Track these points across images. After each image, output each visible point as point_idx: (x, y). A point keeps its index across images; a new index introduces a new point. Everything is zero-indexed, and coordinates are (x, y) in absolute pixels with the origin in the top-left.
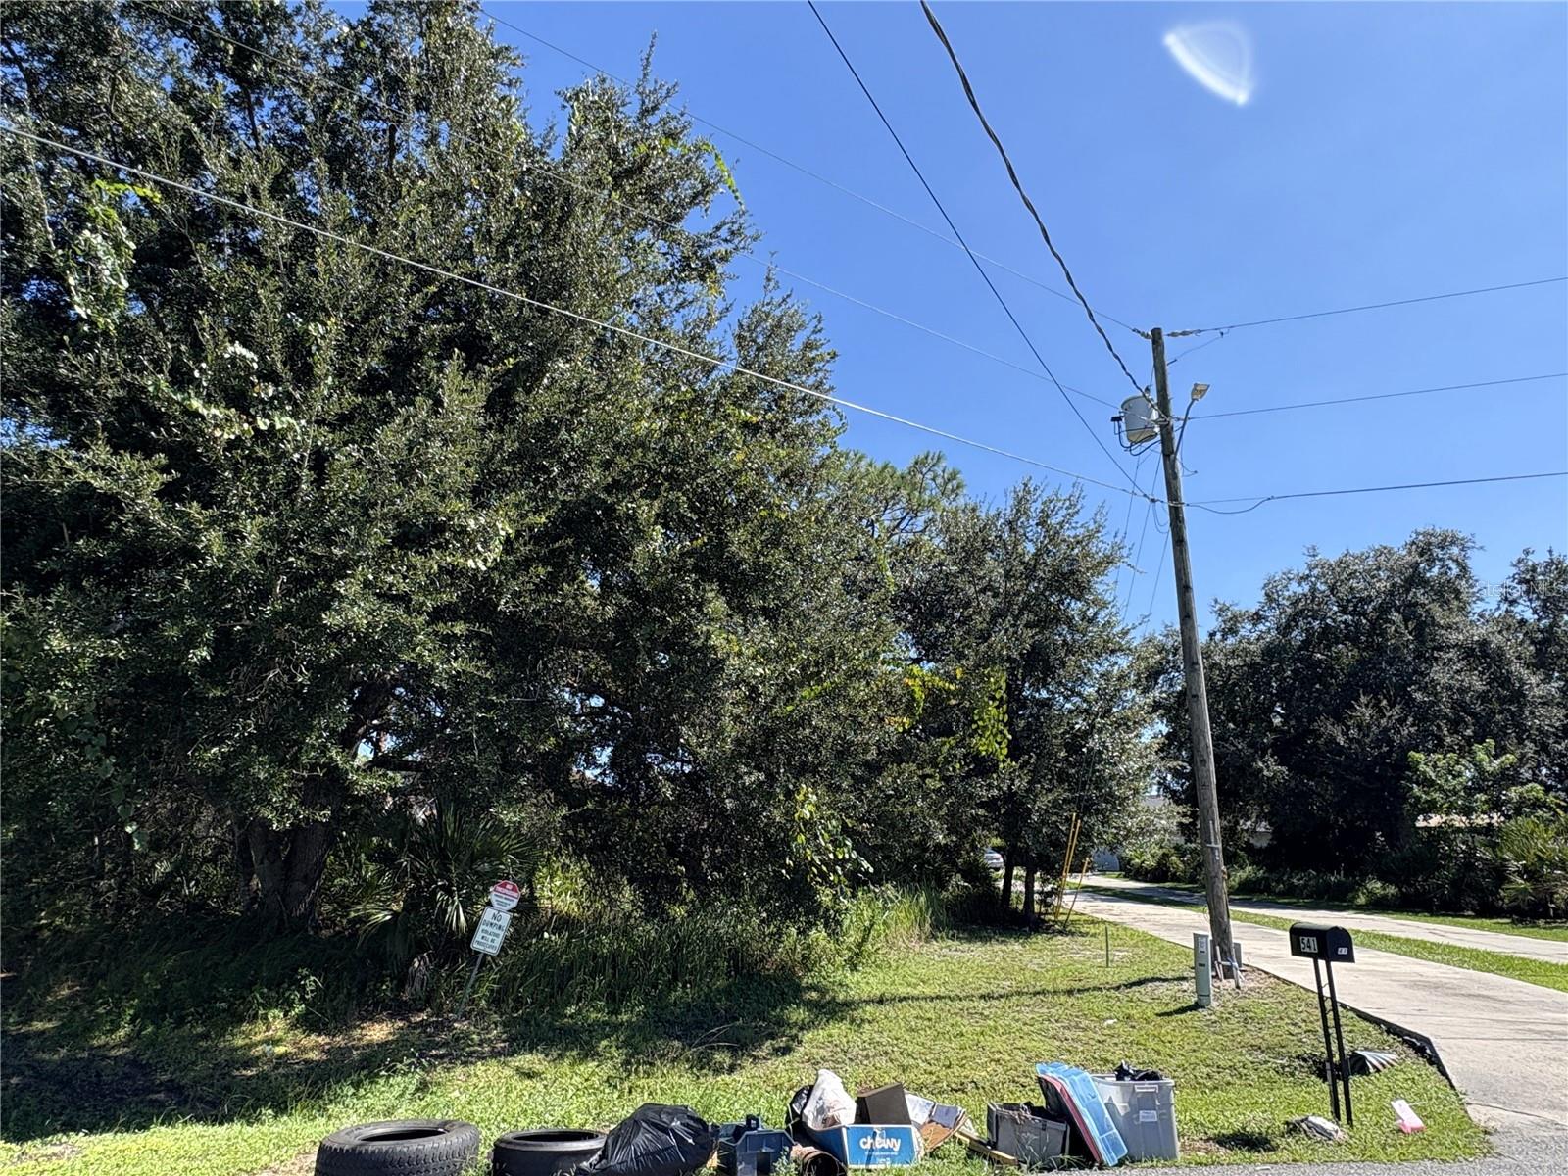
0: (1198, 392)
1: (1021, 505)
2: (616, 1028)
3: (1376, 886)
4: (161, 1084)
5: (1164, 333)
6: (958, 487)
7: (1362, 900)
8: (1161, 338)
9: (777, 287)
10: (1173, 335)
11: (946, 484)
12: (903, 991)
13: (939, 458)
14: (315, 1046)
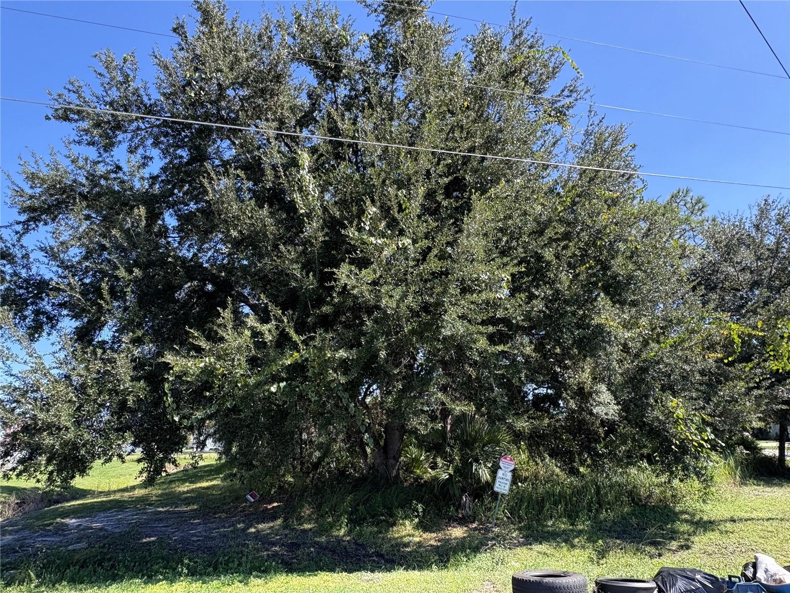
1: (763, 213)
2: (580, 532)
4: (373, 553)
6: (703, 207)
9: (596, 114)
11: (694, 206)
12: (746, 516)
13: (687, 191)
14: (431, 538)
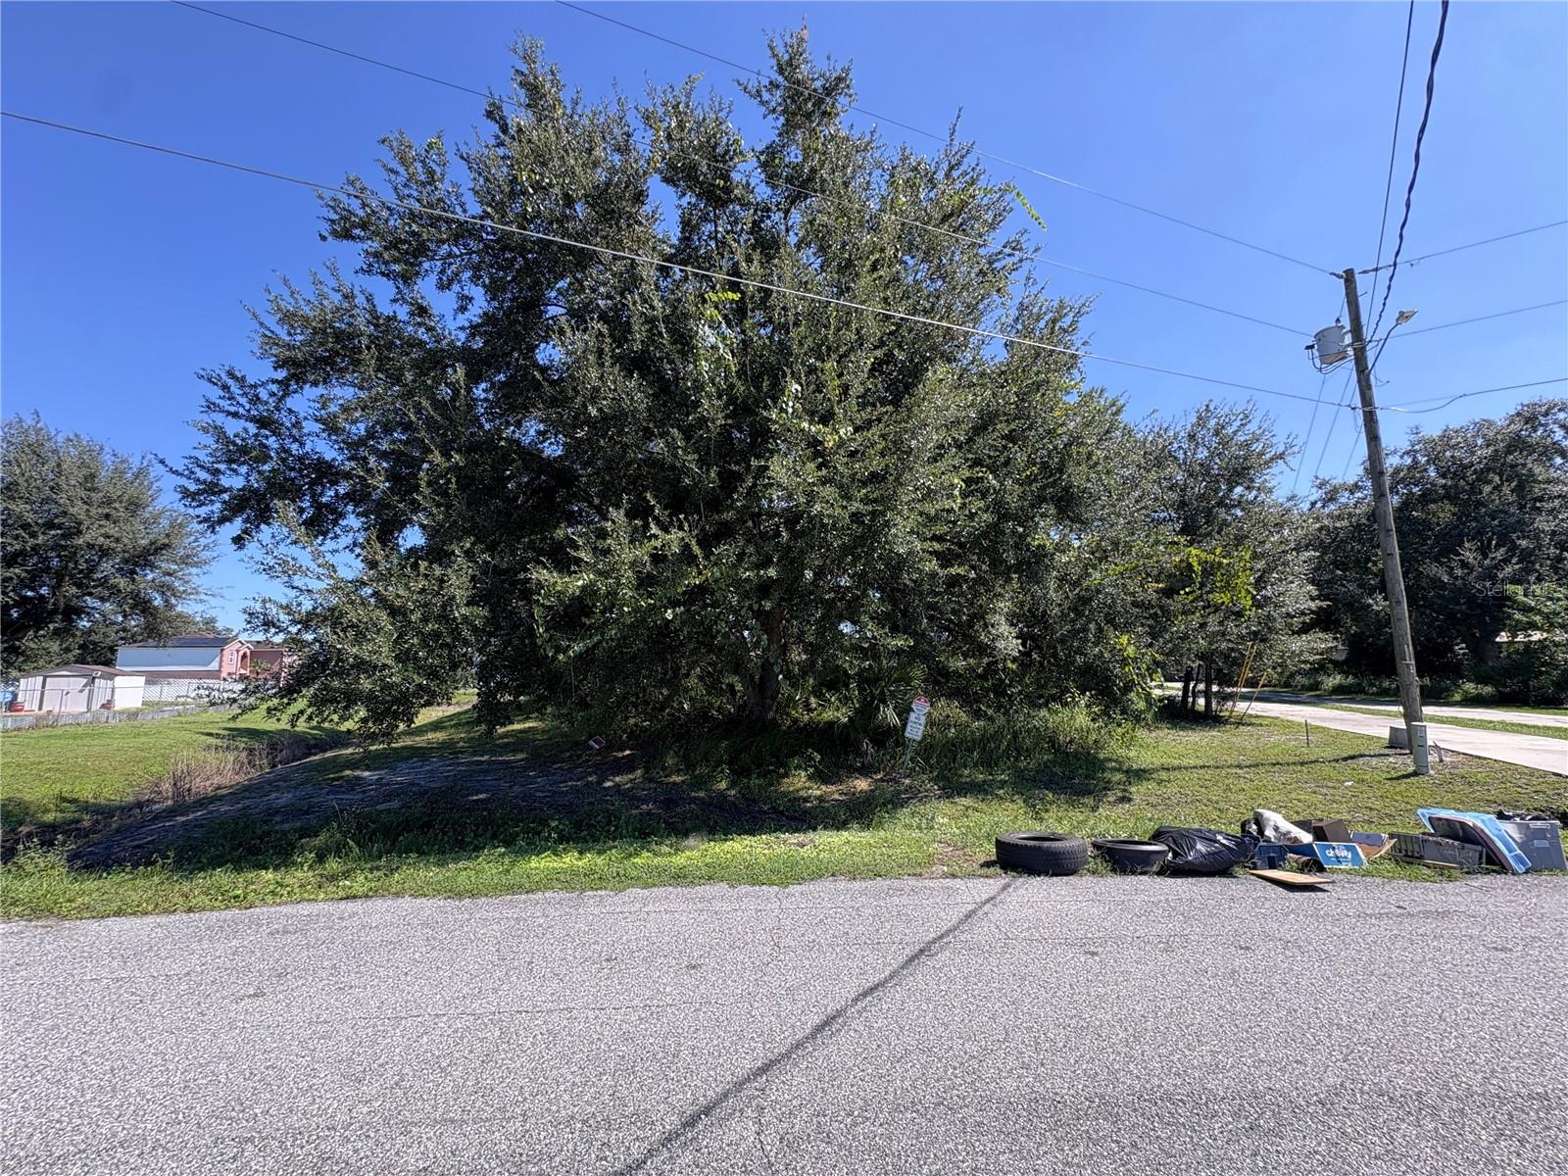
0: (1403, 317)
1: (1201, 421)
3: (1470, 687)
5: (1356, 271)
7: (1457, 697)
8: (1353, 277)
10: (1365, 272)
12: (1177, 763)
14: (833, 791)
